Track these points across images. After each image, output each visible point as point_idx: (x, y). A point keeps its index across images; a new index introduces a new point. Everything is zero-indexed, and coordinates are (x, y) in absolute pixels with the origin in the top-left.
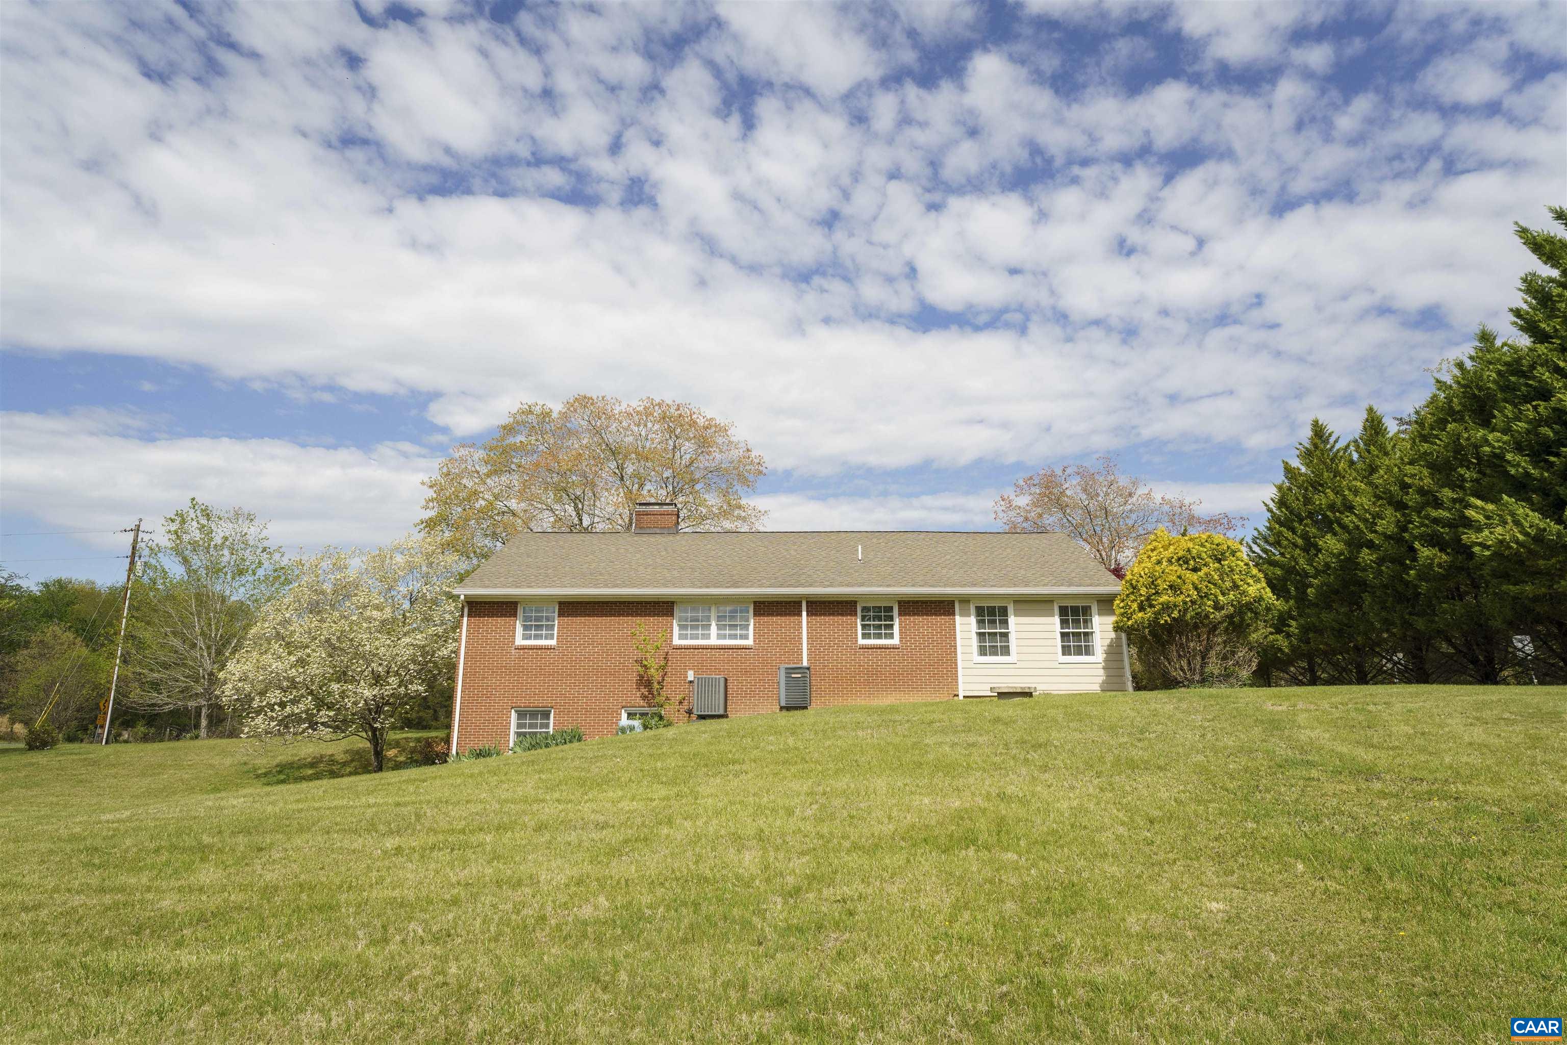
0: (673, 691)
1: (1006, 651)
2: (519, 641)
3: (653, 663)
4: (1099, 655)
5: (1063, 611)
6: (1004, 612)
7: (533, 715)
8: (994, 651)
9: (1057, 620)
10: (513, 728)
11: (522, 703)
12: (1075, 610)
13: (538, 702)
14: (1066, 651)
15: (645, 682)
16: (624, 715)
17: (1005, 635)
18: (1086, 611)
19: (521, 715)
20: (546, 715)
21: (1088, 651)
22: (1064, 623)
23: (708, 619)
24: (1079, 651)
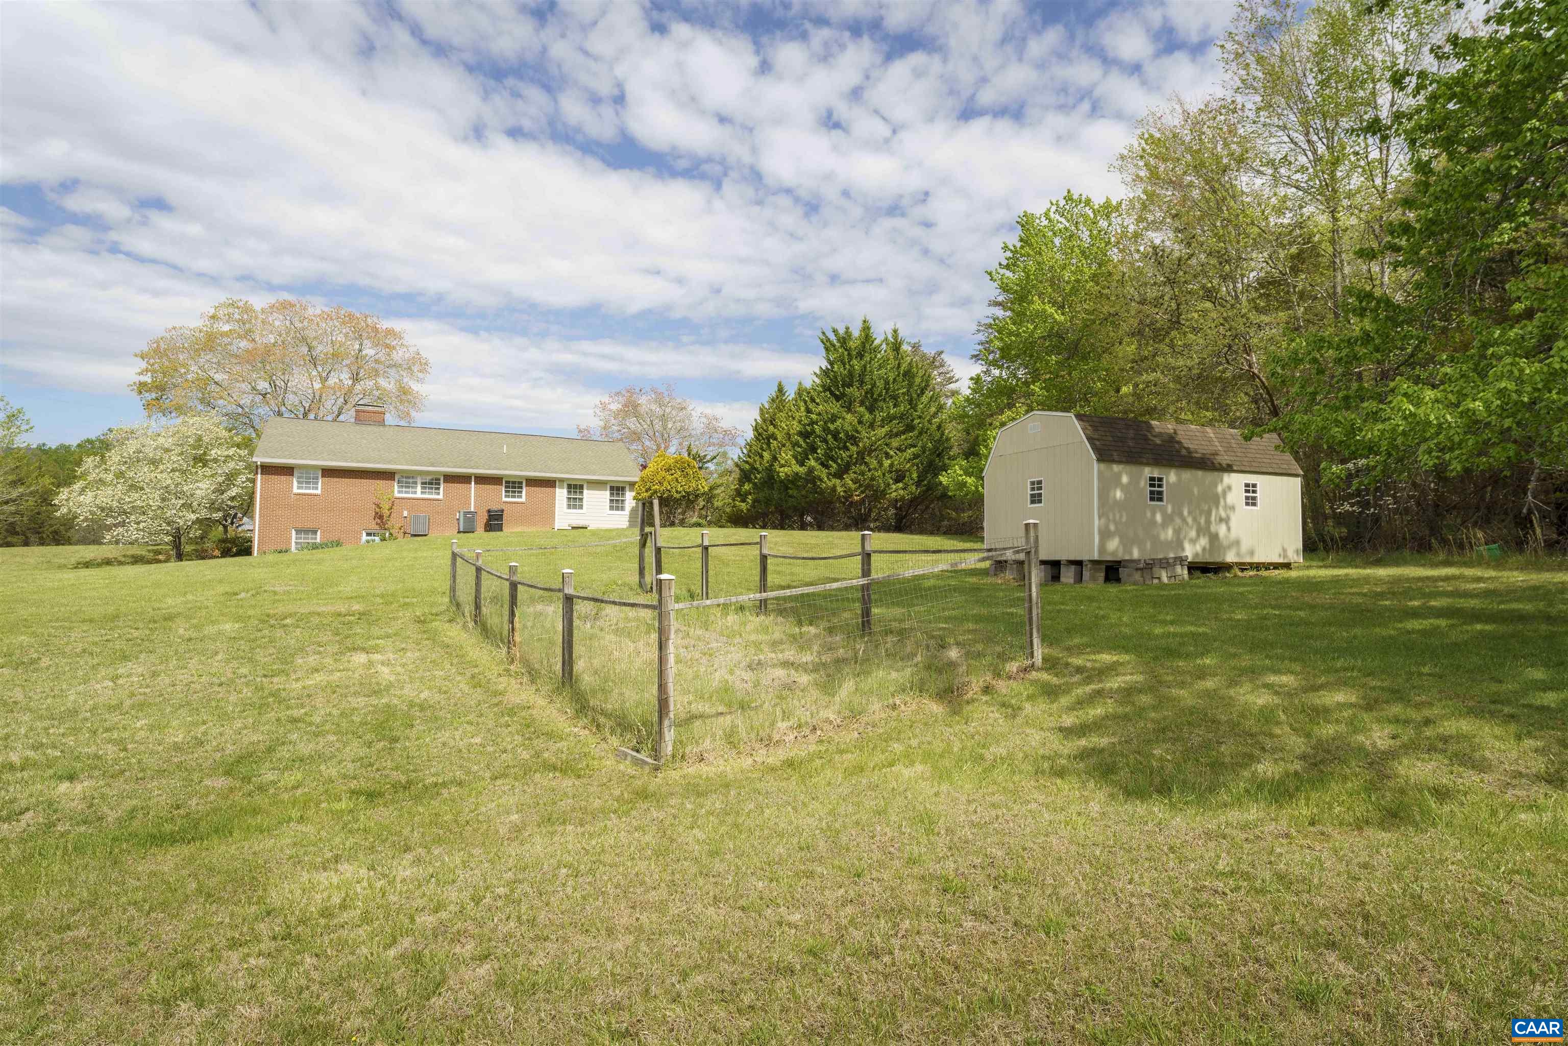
0: (394, 523)
1: (581, 507)
2: (295, 490)
3: (385, 506)
4: (627, 511)
5: (612, 488)
6: (581, 487)
7: (306, 532)
8: (575, 507)
9: (608, 493)
10: (294, 540)
11: (300, 526)
12: (618, 489)
13: (309, 525)
14: (611, 508)
15: (379, 516)
16: (364, 534)
17: (581, 499)
18: (623, 489)
19: (298, 532)
20: (315, 532)
21: (623, 509)
22: (612, 494)
23: (416, 483)
24: (617, 509)
